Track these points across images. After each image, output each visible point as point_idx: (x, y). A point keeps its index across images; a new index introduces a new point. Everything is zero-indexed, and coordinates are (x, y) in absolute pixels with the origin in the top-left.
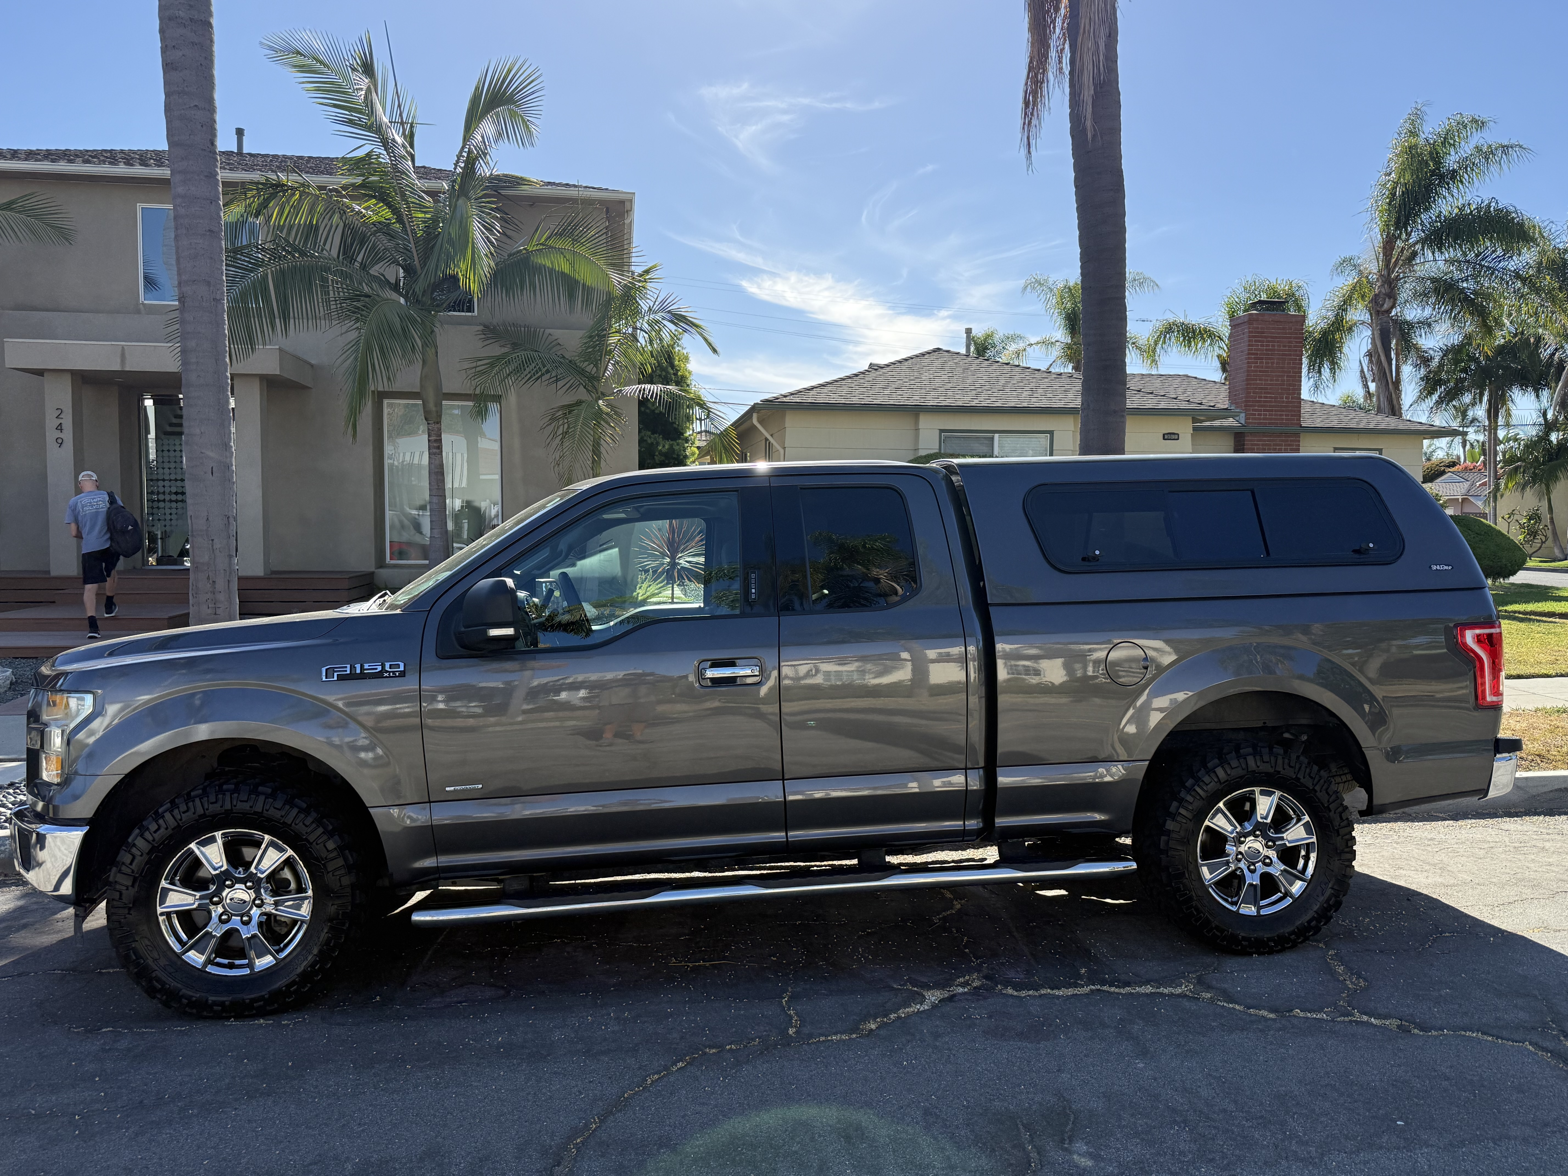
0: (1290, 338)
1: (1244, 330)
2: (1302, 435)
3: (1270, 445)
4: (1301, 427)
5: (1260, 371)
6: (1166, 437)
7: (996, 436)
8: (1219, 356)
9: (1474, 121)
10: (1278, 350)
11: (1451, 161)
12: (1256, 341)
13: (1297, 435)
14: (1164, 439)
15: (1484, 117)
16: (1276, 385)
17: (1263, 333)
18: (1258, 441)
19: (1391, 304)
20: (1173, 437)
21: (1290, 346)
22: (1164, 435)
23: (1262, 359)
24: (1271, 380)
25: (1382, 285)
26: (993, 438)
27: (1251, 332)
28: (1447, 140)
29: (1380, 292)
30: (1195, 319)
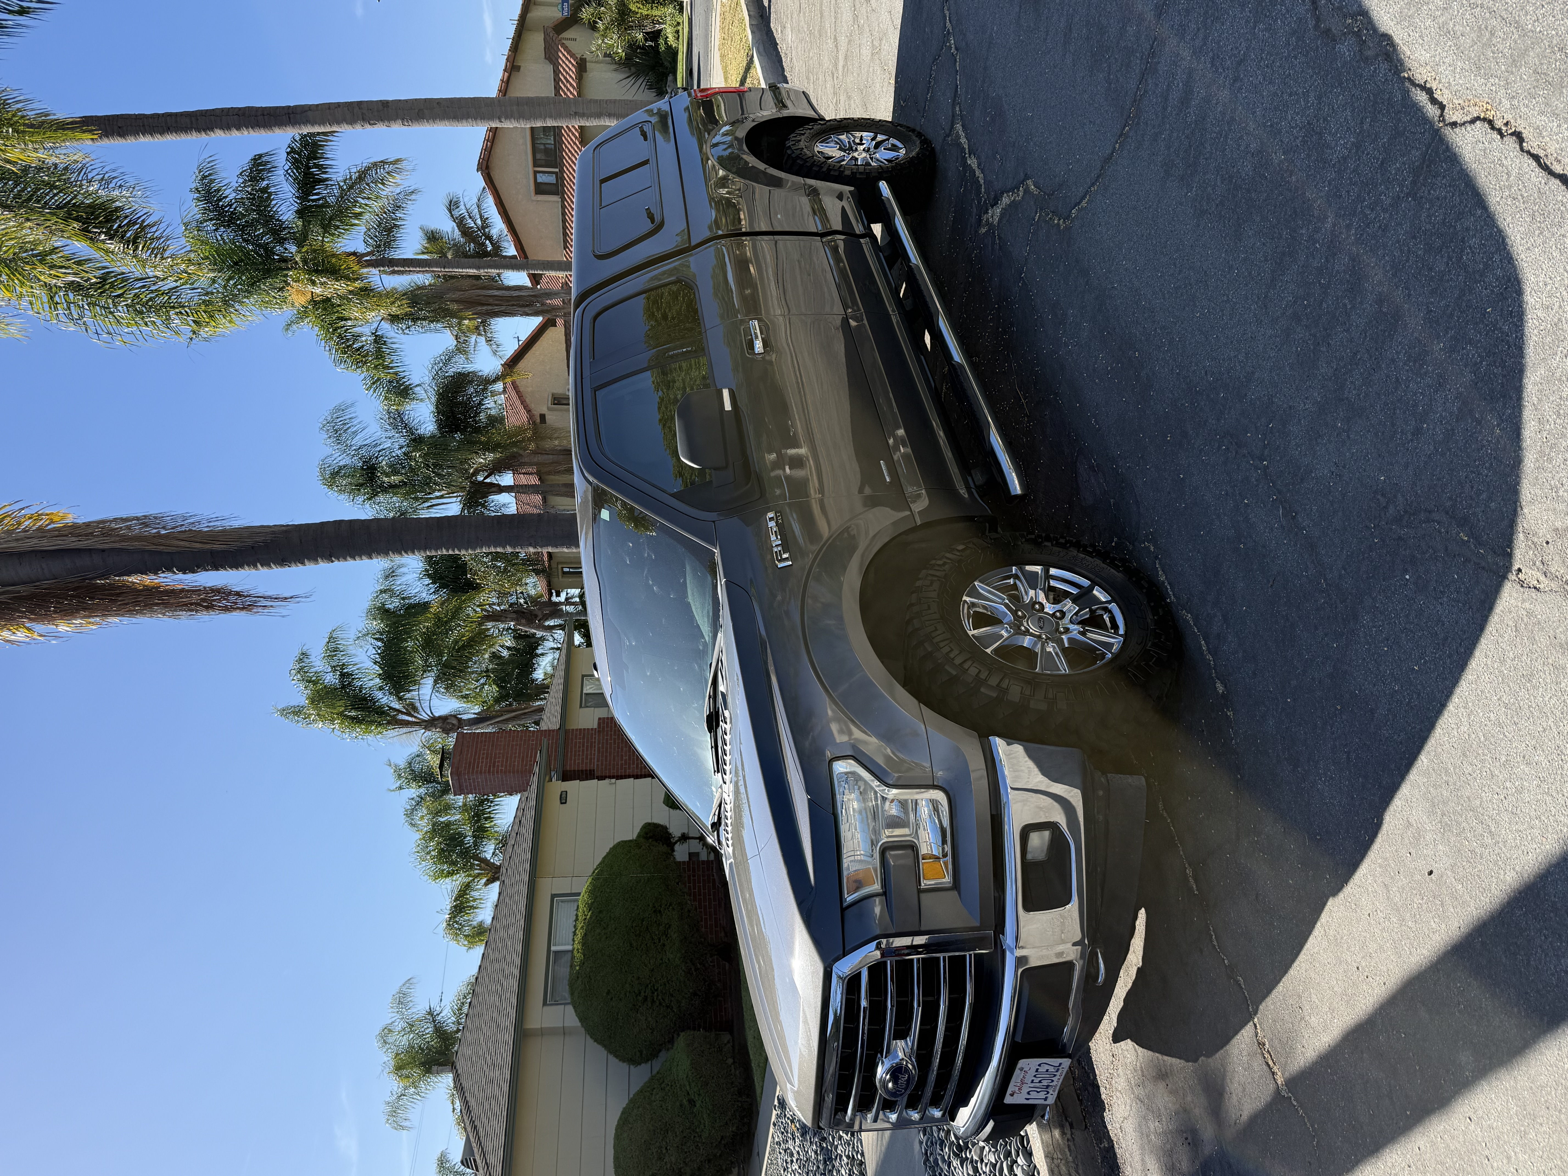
0: (477, 742)
1: (465, 779)
2: (567, 728)
3: (575, 751)
4: (560, 729)
5: (506, 762)
6: (564, 801)
7: (553, 948)
8: (486, 884)
9: (301, 660)
10: (488, 750)
11: (331, 679)
12: (478, 767)
13: (567, 732)
14: (565, 803)
15: (297, 653)
16: (520, 750)
17: (470, 763)
18: (571, 759)
19: (453, 718)
20: (564, 795)
21: (485, 741)
22: (562, 803)
23: (495, 762)
24: (516, 753)
25: (435, 726)
26: (556, 952)
27: (468, 772)
28: (312, 681)
29: (441, 728)
30: (447, 904)
